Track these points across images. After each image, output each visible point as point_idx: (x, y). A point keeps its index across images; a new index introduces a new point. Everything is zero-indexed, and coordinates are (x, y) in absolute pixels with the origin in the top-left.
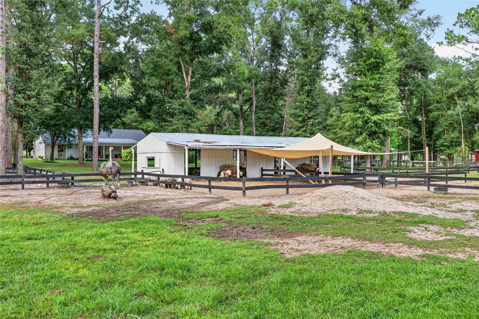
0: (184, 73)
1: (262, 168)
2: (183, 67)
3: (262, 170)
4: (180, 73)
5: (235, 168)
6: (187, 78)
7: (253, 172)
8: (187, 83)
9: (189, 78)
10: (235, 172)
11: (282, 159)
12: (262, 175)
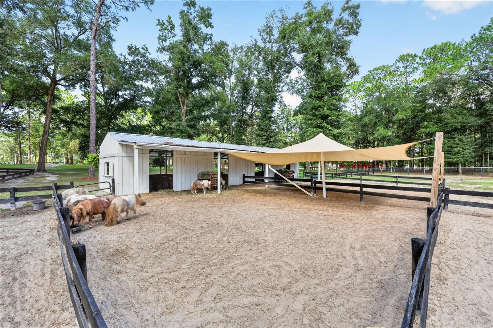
0: (181, 103)
1: (244, 174)
2: (180, 98)
3: (244, 177)
4: (178, 103)
5: (215, 176)
6: (183, 107)
7: (235, 179)
8: (183, 111)
9: (185, 107)
10: (215, 181)
11: (267, 166)
12: (244, 182)
